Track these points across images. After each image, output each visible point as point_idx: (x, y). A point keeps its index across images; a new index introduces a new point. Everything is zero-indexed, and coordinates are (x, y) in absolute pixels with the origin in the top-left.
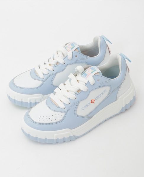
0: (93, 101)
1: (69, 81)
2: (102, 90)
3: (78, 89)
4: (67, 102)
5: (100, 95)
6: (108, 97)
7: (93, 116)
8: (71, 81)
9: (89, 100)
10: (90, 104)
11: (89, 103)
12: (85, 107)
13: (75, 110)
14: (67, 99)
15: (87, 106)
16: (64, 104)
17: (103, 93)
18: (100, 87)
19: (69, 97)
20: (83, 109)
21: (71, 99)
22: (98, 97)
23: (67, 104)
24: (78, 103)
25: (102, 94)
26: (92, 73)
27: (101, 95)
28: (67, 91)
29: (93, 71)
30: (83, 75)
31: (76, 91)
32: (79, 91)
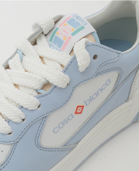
0: (79, 110)
1: (19, 60)
2: (102, 80)
3: (43, 81)
4: (16, 115)
5: (97, 94)
6: (114, 95)
7: (77, 143)
8: (25, 58)
9: (71, 107)
10: (73, 117)
11: (72, 115)
12: (61, 125)
13: (38, 136)
14: (16, 108)
15: (65, 122)
16: (9, 121)
17: (104, 88)
18: (98, 74)
19: (21, 104)
20: (56, 130)
21: (27, 109)
22: (91, 99)
23: (15, 123)
24: (44, 118)
25: (102, 90)
26: (73, 34)
27: (100, 92)
28: (15, 85)
29: (75, 30)
30: (52, 43)
31: (38, 86)
32: (47, 85)
